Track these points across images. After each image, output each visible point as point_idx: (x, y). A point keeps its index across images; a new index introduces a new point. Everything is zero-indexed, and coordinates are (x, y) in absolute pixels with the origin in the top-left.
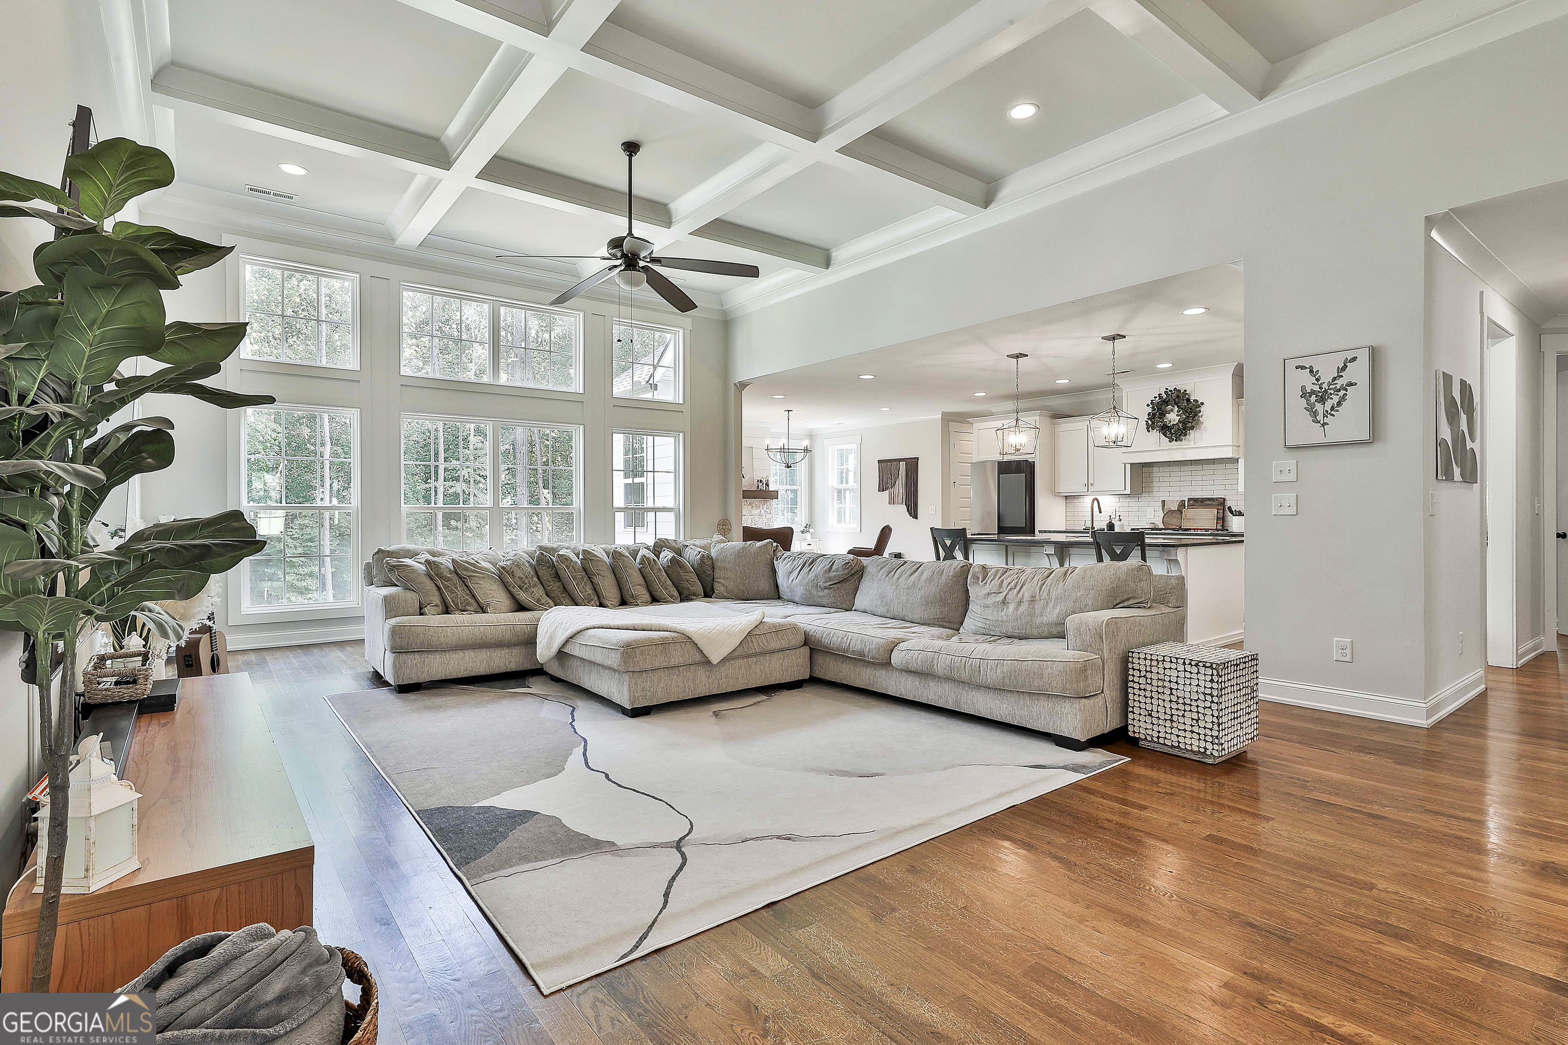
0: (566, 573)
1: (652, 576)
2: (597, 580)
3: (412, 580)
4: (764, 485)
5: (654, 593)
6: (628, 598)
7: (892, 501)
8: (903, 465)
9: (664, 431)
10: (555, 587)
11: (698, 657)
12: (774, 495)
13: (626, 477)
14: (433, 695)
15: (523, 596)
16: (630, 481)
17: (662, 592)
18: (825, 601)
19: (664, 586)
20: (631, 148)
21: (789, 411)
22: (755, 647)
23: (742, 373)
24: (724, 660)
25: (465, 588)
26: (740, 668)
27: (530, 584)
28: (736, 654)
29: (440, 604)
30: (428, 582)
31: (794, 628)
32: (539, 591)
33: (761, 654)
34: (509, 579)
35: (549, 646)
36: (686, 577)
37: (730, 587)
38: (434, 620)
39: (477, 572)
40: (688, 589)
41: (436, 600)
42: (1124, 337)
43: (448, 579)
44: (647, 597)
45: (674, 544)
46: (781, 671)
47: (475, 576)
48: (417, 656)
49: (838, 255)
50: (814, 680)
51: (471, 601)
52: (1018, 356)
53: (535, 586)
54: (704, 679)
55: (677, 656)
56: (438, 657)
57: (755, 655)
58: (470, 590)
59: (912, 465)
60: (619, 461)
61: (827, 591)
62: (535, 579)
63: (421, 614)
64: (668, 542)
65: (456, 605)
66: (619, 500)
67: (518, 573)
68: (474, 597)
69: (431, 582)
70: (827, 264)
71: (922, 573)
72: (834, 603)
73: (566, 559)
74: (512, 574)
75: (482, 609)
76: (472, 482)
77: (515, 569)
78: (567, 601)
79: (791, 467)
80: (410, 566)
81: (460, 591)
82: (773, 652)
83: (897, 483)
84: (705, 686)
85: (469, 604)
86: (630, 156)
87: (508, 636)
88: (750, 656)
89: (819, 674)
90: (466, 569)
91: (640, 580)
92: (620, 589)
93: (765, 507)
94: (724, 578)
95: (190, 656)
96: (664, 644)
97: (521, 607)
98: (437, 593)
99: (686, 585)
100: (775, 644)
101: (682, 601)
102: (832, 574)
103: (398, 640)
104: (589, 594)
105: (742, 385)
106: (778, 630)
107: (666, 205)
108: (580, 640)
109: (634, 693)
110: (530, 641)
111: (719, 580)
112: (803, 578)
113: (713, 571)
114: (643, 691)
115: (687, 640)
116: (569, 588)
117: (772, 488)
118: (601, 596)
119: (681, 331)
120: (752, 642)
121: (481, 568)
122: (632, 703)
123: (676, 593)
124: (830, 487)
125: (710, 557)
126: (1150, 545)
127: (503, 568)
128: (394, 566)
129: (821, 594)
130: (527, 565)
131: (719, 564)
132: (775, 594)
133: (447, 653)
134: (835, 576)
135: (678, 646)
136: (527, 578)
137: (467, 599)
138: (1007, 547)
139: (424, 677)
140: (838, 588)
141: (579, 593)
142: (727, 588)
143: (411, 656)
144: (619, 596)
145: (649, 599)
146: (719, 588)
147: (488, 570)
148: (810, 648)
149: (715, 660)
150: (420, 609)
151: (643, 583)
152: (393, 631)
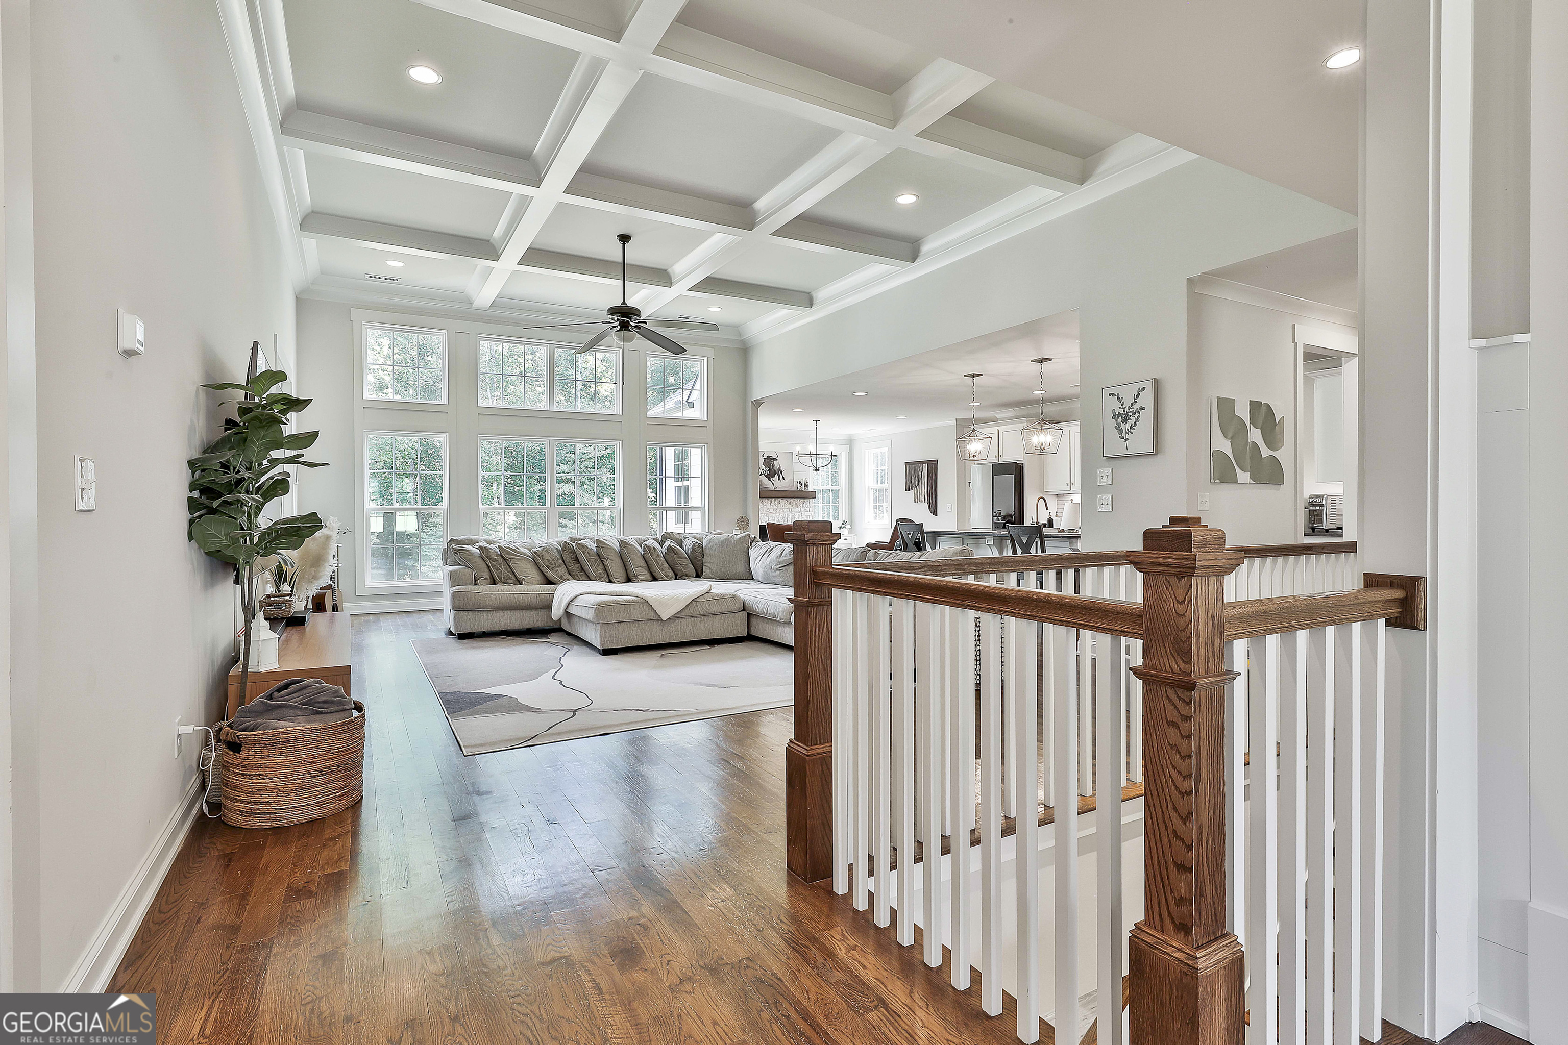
0: (583, 557)
1: (652, 562)
2: (607, 562)
3: (470, 560)
4: (803, 486)
5: (654, 574)
6: (631, 576)
7: (916, 500)
8: (925, 466)
9: (695, 443)
10: (574, 567)
11: (652, 615)
12: (813, 495)
13: (676, 481)
14: (481, 641)
15: (550, 574)
16: (680, 484)
17: (658, 572)
18: (777, 580)
19: (660, 566)
20: (624, 238)
21: (817, 421)
22: (699, 609)
23: (757, 394)
24: (672, 619)
25: (508, 566)
26: (687, 625)
27: (555, 564)
28: (683, 614)
29: (489, 578)
30: (481, 561)
31: (734, 598)
32: (562, 570)
33: (705, 615)
34: (540, 561)
35: (559, 608)
36: (680, 562)
37: (714, 570)
38: (484, 588)
39: (518, 556)
40: (681, 571)
41: (486, 574)
42: (1051, 360)
43: (496, 560)
44: (648, 576)
45: (677, 536)
46: (722, 629)
47: (515, 558)
48: (470, 613)
49: (820, 295)
50: (751, 638)
51: (512, 576)
52: (974, 375)
53: (559, 566)
54: (658, 631)
55: (636, 614)
56: (485, 615)
57: (700, 616)
58: (511, 568)
59: (933, 466)
60: (670, 469)
61: (778, 572)
62: (561, 561)
63: (475, 584)
64: (673, 535)
65: (500, 579)
66: (670, 500)
67: (547, 557)
68: (514, 573)
69: (483, 562)
70: (811, 305)
72: (783, 581)
73: (583, 546)
74: (542, 557)
75: (519, 582)
77: (544, 553)
78: (584, 578)
79: (818, 470)
80: (468, 551)
81: (503, 569)
82: (715, 614)
83: (920, 483)
84: (659, 636)
85: (510, 578)
86: (624, 244)
87: (535, 601)
88: (696, 617)
89: (753, 633)
90: (509, 553)
91: (643, 563)
92: (626, 570)
93: (804, 505)
94: (710, 563)
96: (627, 604)
97: (549, 582)
98: (487, 570)
99: (680, 567)
100: (715, 609)
101: (676, 579)
102: (782, 559)
103: (457, 602)
104: (600, 573)
105: (758, 404)
106: (720, 598)
107: (666, 270)
108: (576, 602)
109: (604, 638)
110: (548, 606)
111: (706, 564)
112: (763, 563)
113: (703, 557)
114: (611, 637)
115: (645, 602)
116: (586, 568)
117: (810, 489)
118: (610, 574)
119: (705, 359)
120: (697, 606)
121: (518, 552)
122: (602, 645)
123: (671, 574)
124: (867, 488)
125: (701, 546)
127: (535, 552)
128: (458, 551)
129: (774, 574)
130: (555, 550)
131: (707, 552)
132: (749, 576)
133: (492, 612)
134: (784, 561)
135: (637, 607)
136: (553, 560)
137: (508, 575)
139: (476, 629)
140: (786, 570)
141: (591, 572)
142: (712, 570)
143: (466, 613)
144: (625, 576)
145: (650, 578)
146: (706, 571)
147: (524, 554)
148: (747, 613)
149: (664, 619)
150: (475, 581)
151: (645, 565)
152: (455, 596)
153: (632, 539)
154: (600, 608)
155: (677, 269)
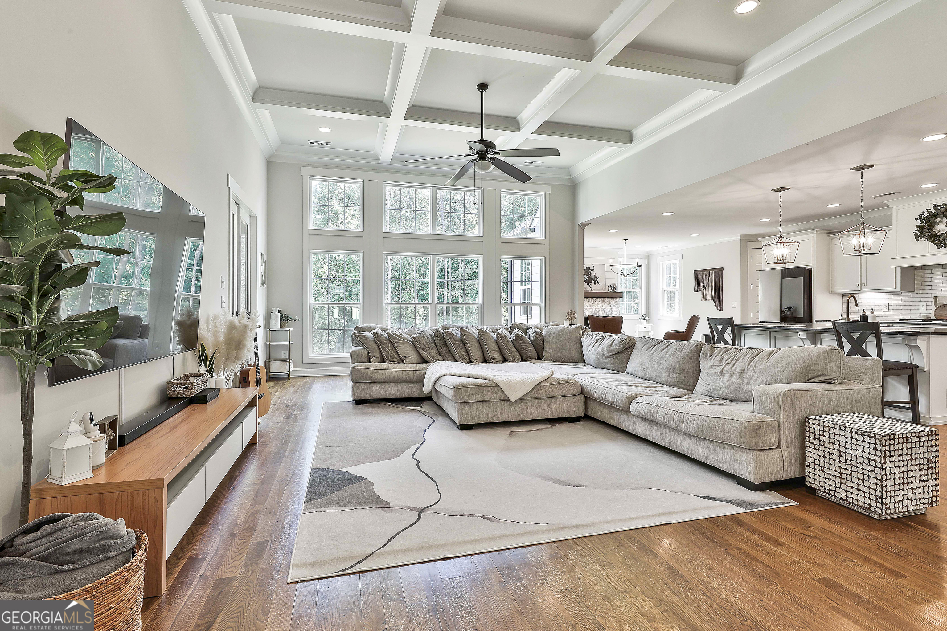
0: (450, 342)
1: (503, 346)
2: (469, 347)
3: (366, 343)
4: (613, 289)
5: (505, 356)
6: (487, 358)
7: (704, 298)
8: (712, 273)
9: (535, 256)
10: (443, 350)
11: (502, 397)
12: (620, 295)
13: (521, 285)
14: (371, 407)
15: (425, 355)
16: (525, 287)
17: (508, 355)
18: (608, 366)
19: (510, 351)
20: (483, 87)
21: (625, 240)
22: (543, 392)
23: (583, 218)
24: (519, 400)
25: (394, 348)
26: (533, 406)
27: (429, 347)
28: (529, 396)
29: (379, 357)
30: (374, 345)
31: (573, 383)
32: (434, 352)
33: (547, 398)
34: (418, 345)
35: (428, 385)
36: (525, 347)
37: (553, 354)
38: (375, 366)
39: (400, 340)
40: (526, 354)
41: (377, 355)
42: (873, 166)
43: (385, 344)
44: (499, 357)
45: (523, 327)
46: (562, 410)
47: (399, 342)
48: (364, 385)
49: (638, 132)
50: (587, 418)
51: (397, 356)
52: (781, 190)
53: (432, 349)
54: (507, 411)
55: (488, 396)
56: (375, 386)
57: (544, 398)
58: (396, 350)
59: (719, 273)
60: (517, 276)
61: (609, 359)
62: (433, 345)
63: (370, 362)
64: (520, 325)
65: (388, 358)
66: (517, 299)
67: (423, 341)
68: (398, 354)
69: (376, 345)
70: (631, 141)
71: (669, 349)
72: (614, 367)
73: (450, 334)
74: (419, 342)
75: (402, 361)
76: (460, 289)
77: (421, 339)
78: (450, 358)
79: (627, 276)
80: (366, 336)
81: (390, 351)
82: (556, 397)
83: (708, 286)
84: (508, 415)
85: (394, 358)
86: (482, 92)
87: (412, 376)
88: (540, 398)
89: (590, 414)
90: (394, 338)
91: (495, 347)
92: (483, 353)
93: (613, 303)
94: (549, 348)
95: (245, 378)
96: (480, 387)
97: (424, 361)
98: (378, 351)
99: (525, 351)
100: (557, 392)
101: (522, 361)
102: (613, 348)
103: (354, 376)
104: (463, 355)
105: (584, 226)
106: (561, 383)
107: (515, 118)
108: (441, 382)
109: (461, 416)
110: (421, 381)
111: (546, 349)
112: (595, 350)
113: (543, 344)
114: (467, 415)
115: (495, 386)
116: (451, 350)
117: (618, 290)
118: (470, 356)
119: (544, 194)
120: (541, 389)
121: (402, 338)
122: (459, 421)
123: (518, 356)
124: (661, 289)
125: (541, 335)
126: (884, 333)
127: (414, 338)
128: (358, 336)
129: (606, 361)
130: (429, 336)
131: (546, 339)
132: (581, 360)
133: (380, 384)
134: (614, 350)
135: (489, 389)
136: (427, 344)
137: (394, 355)
138: (770, 332)
139: (368, 397)
140: (616, 357)
141: (457, 354)
142: (551, 354)
143: (361, 385)
144: (482, 357)
145: (501, 359)
146: (546, 355)
147: (406, 339)
148: (585, 396)
149: (513, 401)
150: (370, 359)
151: (498, 349)
152: (353, 370)
153: (488, 328)
154: (458, 389)
155: (524, 116)
